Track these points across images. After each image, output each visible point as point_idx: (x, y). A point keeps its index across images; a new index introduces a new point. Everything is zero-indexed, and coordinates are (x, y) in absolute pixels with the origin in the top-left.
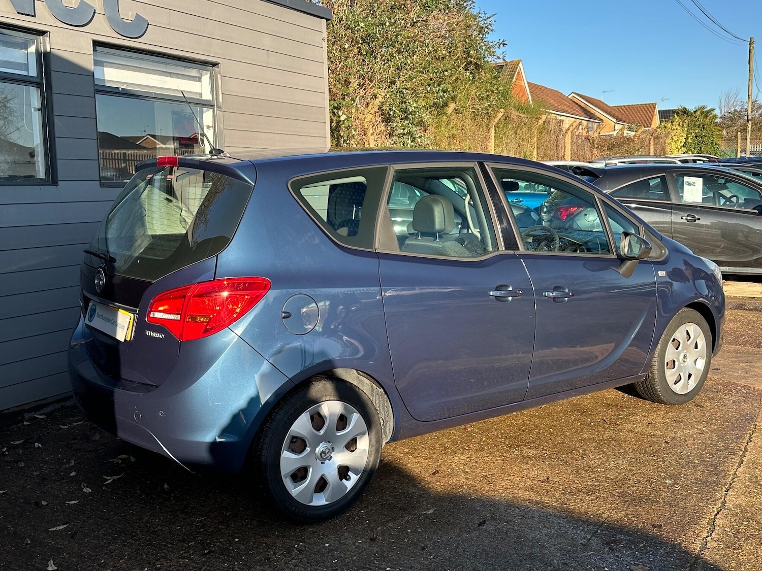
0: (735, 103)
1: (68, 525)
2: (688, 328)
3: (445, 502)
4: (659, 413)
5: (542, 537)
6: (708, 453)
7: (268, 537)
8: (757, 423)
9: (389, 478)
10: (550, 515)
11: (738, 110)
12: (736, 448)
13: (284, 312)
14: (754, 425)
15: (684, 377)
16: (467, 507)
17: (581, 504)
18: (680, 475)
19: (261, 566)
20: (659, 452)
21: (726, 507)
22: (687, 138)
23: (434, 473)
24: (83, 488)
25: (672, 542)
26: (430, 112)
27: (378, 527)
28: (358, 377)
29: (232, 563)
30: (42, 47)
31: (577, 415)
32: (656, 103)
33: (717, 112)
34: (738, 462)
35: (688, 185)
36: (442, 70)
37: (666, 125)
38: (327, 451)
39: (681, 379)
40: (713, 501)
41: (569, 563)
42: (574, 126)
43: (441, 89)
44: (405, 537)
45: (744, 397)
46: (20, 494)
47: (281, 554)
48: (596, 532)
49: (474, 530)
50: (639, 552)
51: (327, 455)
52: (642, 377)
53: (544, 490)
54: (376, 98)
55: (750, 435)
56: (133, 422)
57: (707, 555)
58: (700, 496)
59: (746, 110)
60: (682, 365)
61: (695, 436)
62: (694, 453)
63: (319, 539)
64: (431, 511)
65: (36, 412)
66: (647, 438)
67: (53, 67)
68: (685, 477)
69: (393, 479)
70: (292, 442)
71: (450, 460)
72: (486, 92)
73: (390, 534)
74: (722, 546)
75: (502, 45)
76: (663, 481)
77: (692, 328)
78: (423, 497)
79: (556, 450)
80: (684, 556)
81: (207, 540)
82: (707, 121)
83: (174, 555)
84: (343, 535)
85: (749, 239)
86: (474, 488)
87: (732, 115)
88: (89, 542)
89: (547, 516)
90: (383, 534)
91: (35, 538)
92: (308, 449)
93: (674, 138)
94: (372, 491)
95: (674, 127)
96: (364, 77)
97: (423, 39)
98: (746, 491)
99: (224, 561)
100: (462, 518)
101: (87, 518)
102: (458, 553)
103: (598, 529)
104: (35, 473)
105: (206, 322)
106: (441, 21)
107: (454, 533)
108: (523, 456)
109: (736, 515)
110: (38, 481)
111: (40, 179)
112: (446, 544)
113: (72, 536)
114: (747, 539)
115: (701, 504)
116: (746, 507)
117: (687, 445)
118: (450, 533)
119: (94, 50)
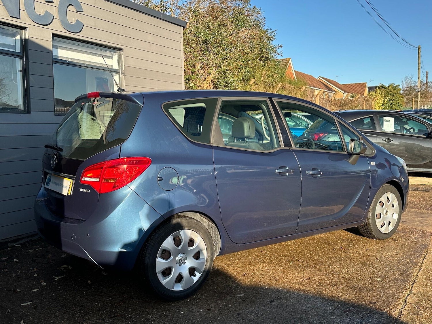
0: (411, 82)
1: (32, 302)
2: (388, 196)
3: (251, 290)
4: (372, 244)
5: (306, 308)
6: (401, 264)
7: (148, 309)
8: (429, 249)
9: (218, 278)
10: (312, 297)
11: (413, 86)
12: (417, 262)
13: (159, 177)
14: (427, 250)
15: (386, 224)
16: (263, 293)
17: (329, 291)
18: (385, 276)
20: (373, 264)
21: (412, 293)
22: (384, 101)
23: (244, 275)
24: (41, 283)
25: (382, 312)
26: (241, 83)
27: (212, 303)
28: (200, 218)
30: (24, 36)
31: (326, 245)
32: (366, 83)
33: (401, 87)
34: (418, 269)
35: (386, 121)
36: (247, 60)
37: (372, 94)
38: (183, 259)
39: (384, 224)
40: (405, 290)
42: (321, 93)
43: (247, 70)
44: (228, 308)
45: (420, 235)
46: (5, 286)
47: (156, 318)
48: (338, 306)
49: (268, 305)
50: (363, 317)
51: (183, 261)
52: (362, 222)
53: (307, 284)
54: (210, 75)
55: (425, 255)
56: (71, 241)
57: (402, 318)
58: (397, 287)
59: (417, 86)
60: (385, 216)
61: (393, 256)
62: (393, 264)
63: (178, 310)
64: (243, 295)
65: (15, 243)
66: (366, 256)
67: (30, 47)
68: (388, 277)
70: (162, 253)
71: (253, 268)
72: (272, 73)
73: (219, 307)
74: (411, 313)
75: (280, 47)
76: (376, 279)
77: (391, 196)
78: (238, 288)
79: (314, 263)
80: (389, 319)
81: (113, 310)
82: (396, 91)
83: (94, 318)
84: (191, 307)
85: (421, 152)
86: (267, 283)
87: (409, 89)
88: (45, 311)
89: (310, 298)
90: (215, 307)
91: (13, 309)
92: (172, 257)
93: (377, 101)
94: (208, 285)
95: (376, 95)
96: (204, 63)
97: (236, 43)
98: (424, 285)
100: (261, 298)
101: (43, 298)
102: (258, 317)
103: (339, 304)
104: (14, 275)
105: (114, 182)
106: (246, 33)
107: (256, 306)
108: (295, 266)
109: (419, 297)
110: (15, 279)
111: (21, 110)
112: (251, 312)
113: (35, 308)
114: (425, 310)
115: (398, 291)
116: (424, 293)
117: (389, 260)
118: (254, 306)
119: (53, 39)
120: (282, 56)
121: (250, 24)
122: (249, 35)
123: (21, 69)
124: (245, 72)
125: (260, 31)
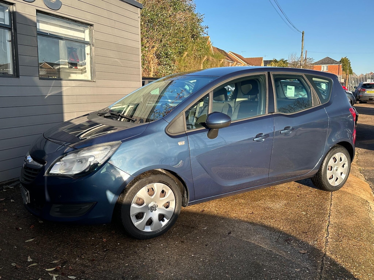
0: (295, 58)
1: (34, 239)
3: (211, 224)
5: (257, 238)
6: (316, 200)
7: (133, 242)
11: (296, 61)
12: (327, 198)
16: (221, 226)
17: (270, 223)
18: (308, 210)
19: (133, 256)
20: (296, 200)
21: (331, 224)
24: (39, 221)
25: (313, 240)
26: (176, 55)
27: (184, 236)
29: (118, 255)
30: (12, 10)
32: (263, 57)
33: (288, 62)
34: (330, 204)
35: (289, 89)
36: (182, 37)
40: (325, 221)
41: (272, 250)
44: (197, 240)
46: (8, 224)
47: (141, 250)
48: (280, 236)
49: (227, 236)
53: (252, 217)
54: (154, 47)
58: (319, 219)
59: (300, 61)
61: (309, 193)
62: (311, 200)
63: (157, 242)
64: (206, 228)
65: (9, 185)
66: (289, 194)
68: (310, 211)
69: (185, 214)
71: (208, 205)
72: (200, 48)
73: (190, 239)
74: (334, 241)
75: (206, 28)
76: (301, 213)
78: (200, 222)
79: (253, 200)
81: (104, 244)
83: (90, 252)
84: (168, 240)
87: (294, 63)
88: (47, 246)
89: (257, 229)
90: (186, 239)
91: (19, 246)
96: (149, 38)
97: (174, 23)
98: (337, 216)
99: (115, 254)
100: (220, 231)
101: (43, 235)
102: (222, 247)
103: (280, 234)
104: (13, 214)
106: (182, 15)
107: (218, 238)
108: (239, 203)
109: (336, 227)
110: (15, 218)
111: (11, 74)
112: (216, 243)
113: (38, 244)
114: (343, 237)
115: (320, 222)
116: (339, 223)
117: (307, 197)
118: (216, 238)
119: (37, 14)
120: (207, 35)
121: (184, 8)
122: (184, 17)
123: (10, 40)
124: (180, 46)
125: (192, 14)
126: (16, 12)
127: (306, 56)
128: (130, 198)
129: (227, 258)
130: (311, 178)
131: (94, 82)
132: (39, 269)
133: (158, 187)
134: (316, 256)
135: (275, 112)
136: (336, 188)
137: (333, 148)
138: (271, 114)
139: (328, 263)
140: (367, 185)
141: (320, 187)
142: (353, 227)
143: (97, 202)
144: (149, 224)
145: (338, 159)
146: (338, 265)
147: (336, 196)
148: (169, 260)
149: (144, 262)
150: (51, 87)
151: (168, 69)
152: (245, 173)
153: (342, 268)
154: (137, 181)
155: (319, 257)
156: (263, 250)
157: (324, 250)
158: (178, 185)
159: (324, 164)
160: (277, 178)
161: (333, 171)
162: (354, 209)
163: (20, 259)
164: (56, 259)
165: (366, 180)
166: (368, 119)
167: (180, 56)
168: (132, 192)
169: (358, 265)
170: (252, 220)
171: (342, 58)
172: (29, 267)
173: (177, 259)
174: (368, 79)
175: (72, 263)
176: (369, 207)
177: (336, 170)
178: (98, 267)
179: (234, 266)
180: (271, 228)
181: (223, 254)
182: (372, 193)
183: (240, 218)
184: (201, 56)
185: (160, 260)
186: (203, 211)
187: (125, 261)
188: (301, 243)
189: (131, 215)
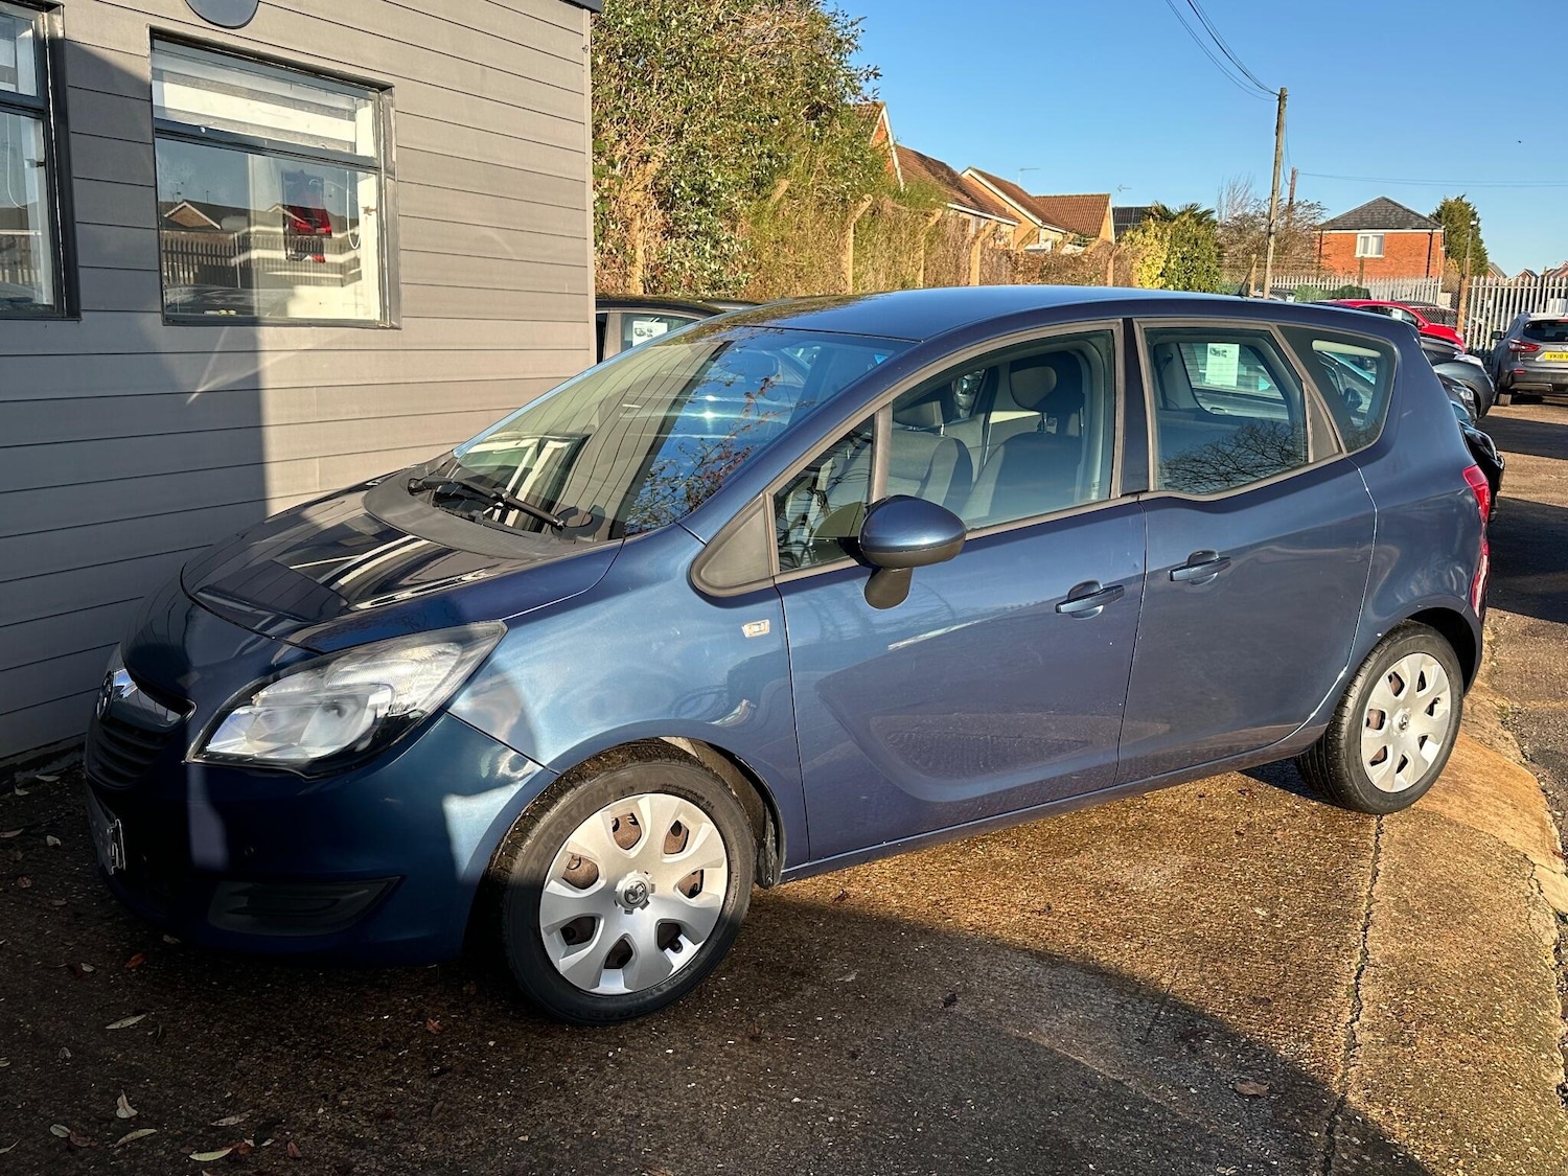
0: (1245, 202)
1: (144, 1016)
3: (874, 957)
5: (1063, 1026)
6: (1315, 854)
7: (552, 1037)
11: (1251, 214)
12: (1360, 845)
16: (915, 968)
17: (1119, 959)
18: (1277, 898)
19: (550, 1098)
20: (1230, 853)
21: (1371, 962)
22: (1168, 261)
23: (841, 898)
25: (1296, 1034)
26: (746, 194)
27: (760, 1011)
29: (490, 1094)
30: (47, 31)
32: (1109, 195)
33: (1216, 216)
34: (1370, 872)
35: (1215, 356)
36: (769, 115)
37: (1133, 236)
40: (1346, 950)
41: (1124, 1080)
44: (814, 1032)
46: (34, 949)
47: (584, 1073)
48: (1157, 1015)
49: (940, 1013)
53: (1046, 929)
54: (650, 160)
57: (1361, 1058)
58: (1321, 940)
59: (1266, 216)
61: (1284, 821)
62: (1291, 854)
63: (652, 1039)
64: (853, 977)
65: (38, 770)
66: (1204, 824)
67: (72, 76)
68: (1287, 902)
72: (843, 161)
73: (785, 1026)
74: (1382, 1039)
75: (872, 77)
76: (1251, 911)
78: (830, 949)
79: (1050, 848)
80: (1322, 1061)
81: (432, 1044)
82: (1202, 231)
83: (372, 1078)
84: (696, 1030)
87: (1239, 223)
88: (195, 1051)
89: (1064, 984)
90: (771, 1027)
91: (81, 1046)
93: (1146, 259)
95: (1147, 241)
96: (627, 122)
98: (1397, 929)
99: (475, 1090)
100: (912, 989)
101: (181, 999)
102: (920, 1064)
103: (1160, 1009)
104: (57, 903)
106: (768, 23)
107: (904, 1021)
108: (995, 861)
109: (1391, 976)
110: (66, 919)
111: (44, 305)
112: (894, 1046)
113: (158, 1040)
114: (1420, 1025)
115: (1327, 957)
116: (1404, 960)
117: (1276, 839)
118: (896, 1021)
119: (152, 48)
122: (776, 27)
123: (42, 158)
124: (760, 157)
125: (813, 18)
126: (64, 40)
127: (1292, 193)
128: (542, 858)
129: (939, 1116)
130: (1296, 761)
131: (392, 328)
132: (163, 1152)
133: (656, 810)
134: (1307, 1107)
135: (1151, 488)
136: (1401, 801)
137: (1391, 634)
138: (1135, 499)
139: (1355, 1139)
140: (1528, 782)
141: (1333, 797)
142: (1464, 977)
143: (403, 878)
144: (619, 962)
145: (1410, 681)
146: (1394, 1150)
147: (1397, 836)
148: (697, 1121)
149: (595, 1125)
150: (215, 355)
151: (707, 255)
152: (1019, 737)
153: (1410, 1163)
154: (567, 790)
155: (1316, 1112)
156: (1088, 1081)
157: (1340, 1080)
158: (742, 800)
159: (1351, 703)
160: (1156, 759)
161: (1388, 732)
162: (1469, 897)
163: (86, 1108)
164: (236, 1111)
165: (1526, 757)
166: (1544, 477)
167: (760, 197)
168: (547, 834)
169: (1475, 1151)
170: (1047, 943)
171: (1446, 202)
172: (124, 1145)
173: (733, 1115)
174: (1552, 297)
175: (300, 1129)
176: (1534, 884)
177: (1402, 727)
178: (406, 1148)
179: (965, 1149)
180: (1122, 978)
181: (922, 1095)
182: (1550, 818)
183: (997, 932)
184: (849, 198)
185: (662, 1122)
186: (843, 897)
187: (517, 1120)
188: (1243, 1050)
189: (543, 925)
